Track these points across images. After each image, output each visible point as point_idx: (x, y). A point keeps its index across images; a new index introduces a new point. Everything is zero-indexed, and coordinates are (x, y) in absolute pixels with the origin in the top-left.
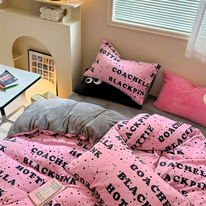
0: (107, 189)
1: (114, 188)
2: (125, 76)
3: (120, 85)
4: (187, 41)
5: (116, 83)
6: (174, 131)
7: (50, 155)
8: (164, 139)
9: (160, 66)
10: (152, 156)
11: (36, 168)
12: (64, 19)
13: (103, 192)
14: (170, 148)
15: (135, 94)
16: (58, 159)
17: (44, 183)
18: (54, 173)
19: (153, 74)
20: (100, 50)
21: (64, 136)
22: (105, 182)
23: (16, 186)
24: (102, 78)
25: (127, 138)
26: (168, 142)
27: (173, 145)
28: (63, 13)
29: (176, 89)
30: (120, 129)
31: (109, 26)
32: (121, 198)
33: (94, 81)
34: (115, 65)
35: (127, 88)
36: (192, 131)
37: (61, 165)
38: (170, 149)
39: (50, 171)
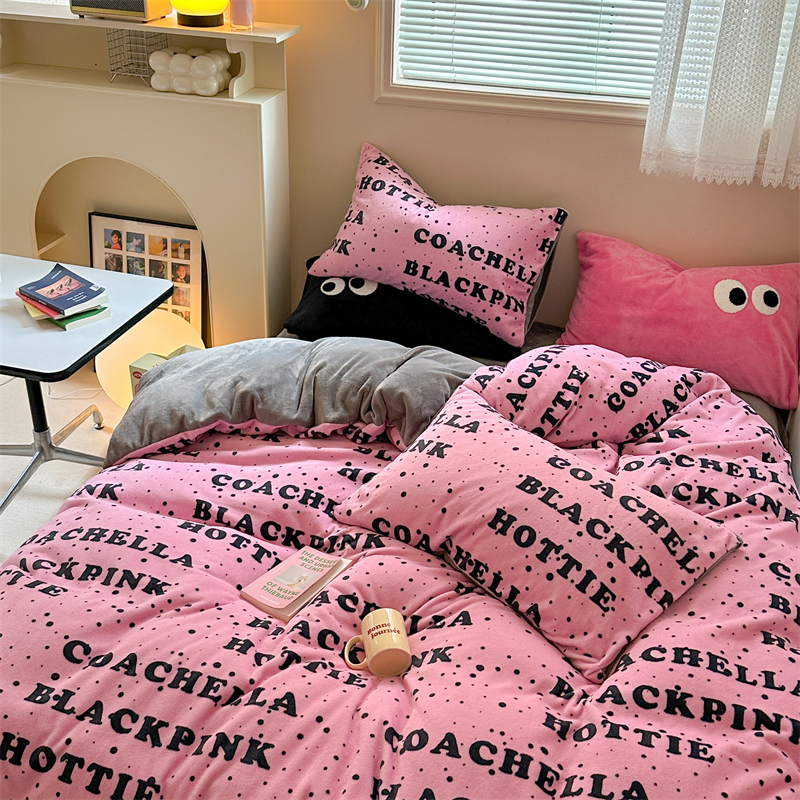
0: (492, 525)
1: (512, 519)
2: (460, 253)
3: (446, 284)
4: (641, 124)
5: (430, 280)
6: (648, 378)
7: (276, 485)
8: (624, 402)
9: (566, 215)
10: (597, 454)
11: (243, 526)
12: (237, 86)
13: (479, 539)
14: (645, 427)
15: (497, 309)
16: (308, 492)
17: (278, 562)
18: (303, 533)
19: (545, 241)
20: (359, 184)
21: (306, 435)
22: (480, 509)
23: (202, 569)
24: (380, 269)
25: (512, 410)
26: (635, 411)
27: (651, 417)
28: (229, 70)
29: (627, 278)
30: (484, 387)
31: (383, 102)
32: (539, 538)
33: (350, 286)
34: (420, 220)
35: (468, 293)
36: (699, 379)
37: (322, 508)
38: (645, 432)
39: (289, 530)
